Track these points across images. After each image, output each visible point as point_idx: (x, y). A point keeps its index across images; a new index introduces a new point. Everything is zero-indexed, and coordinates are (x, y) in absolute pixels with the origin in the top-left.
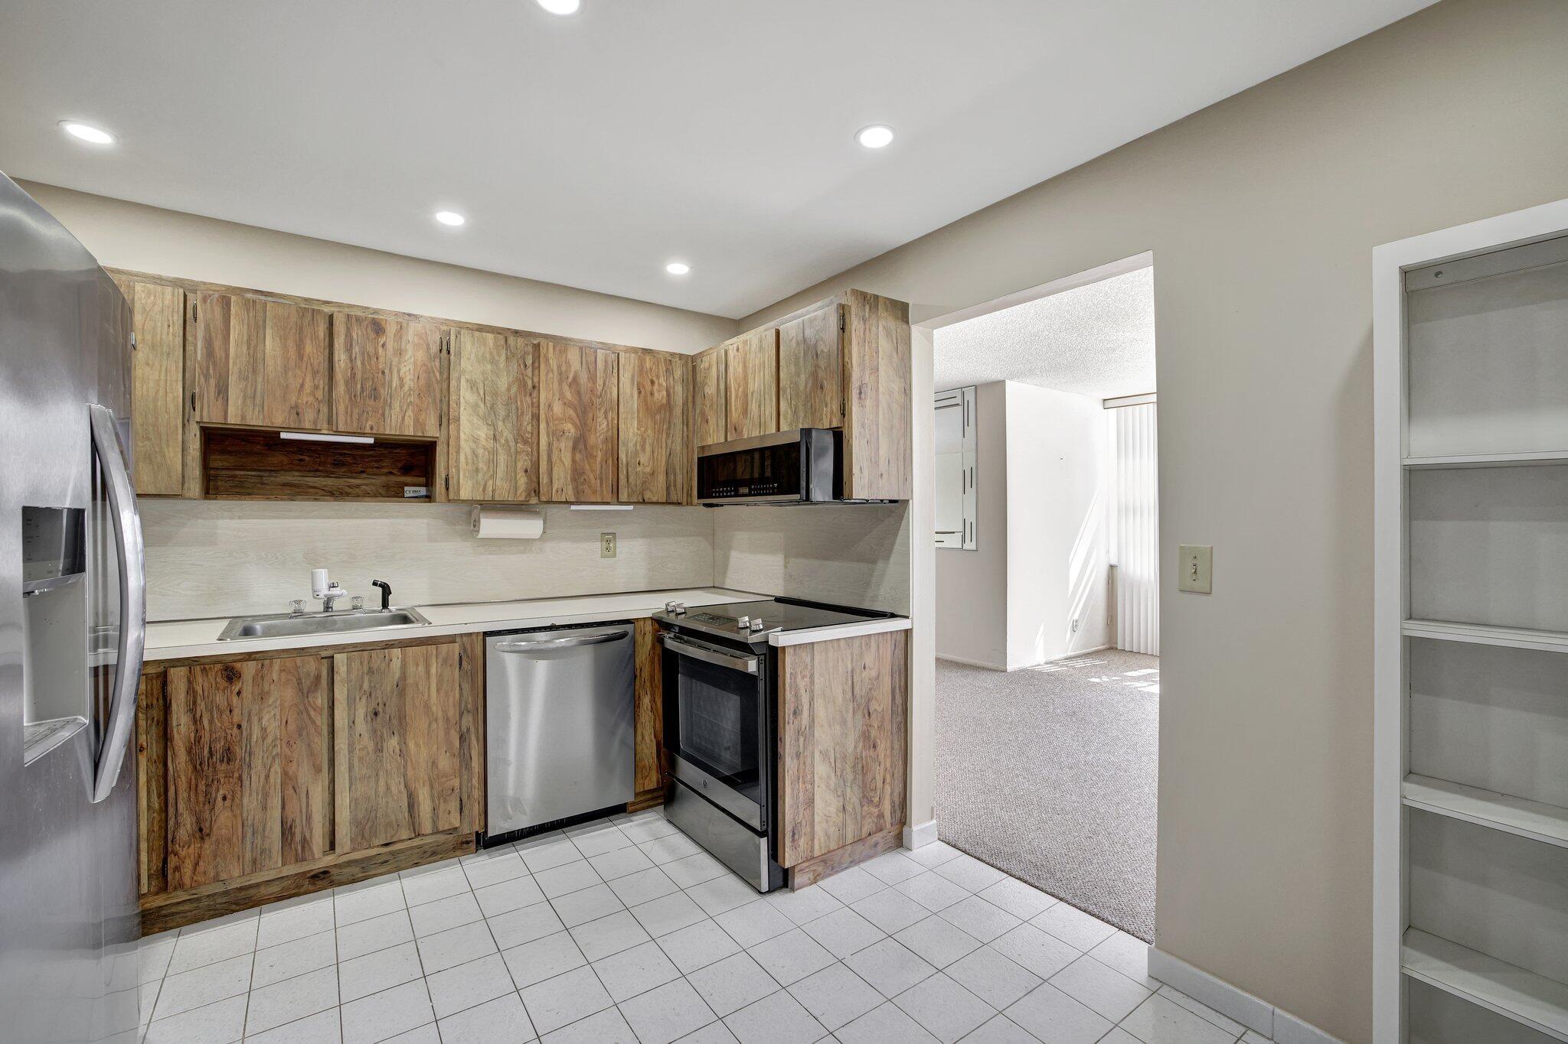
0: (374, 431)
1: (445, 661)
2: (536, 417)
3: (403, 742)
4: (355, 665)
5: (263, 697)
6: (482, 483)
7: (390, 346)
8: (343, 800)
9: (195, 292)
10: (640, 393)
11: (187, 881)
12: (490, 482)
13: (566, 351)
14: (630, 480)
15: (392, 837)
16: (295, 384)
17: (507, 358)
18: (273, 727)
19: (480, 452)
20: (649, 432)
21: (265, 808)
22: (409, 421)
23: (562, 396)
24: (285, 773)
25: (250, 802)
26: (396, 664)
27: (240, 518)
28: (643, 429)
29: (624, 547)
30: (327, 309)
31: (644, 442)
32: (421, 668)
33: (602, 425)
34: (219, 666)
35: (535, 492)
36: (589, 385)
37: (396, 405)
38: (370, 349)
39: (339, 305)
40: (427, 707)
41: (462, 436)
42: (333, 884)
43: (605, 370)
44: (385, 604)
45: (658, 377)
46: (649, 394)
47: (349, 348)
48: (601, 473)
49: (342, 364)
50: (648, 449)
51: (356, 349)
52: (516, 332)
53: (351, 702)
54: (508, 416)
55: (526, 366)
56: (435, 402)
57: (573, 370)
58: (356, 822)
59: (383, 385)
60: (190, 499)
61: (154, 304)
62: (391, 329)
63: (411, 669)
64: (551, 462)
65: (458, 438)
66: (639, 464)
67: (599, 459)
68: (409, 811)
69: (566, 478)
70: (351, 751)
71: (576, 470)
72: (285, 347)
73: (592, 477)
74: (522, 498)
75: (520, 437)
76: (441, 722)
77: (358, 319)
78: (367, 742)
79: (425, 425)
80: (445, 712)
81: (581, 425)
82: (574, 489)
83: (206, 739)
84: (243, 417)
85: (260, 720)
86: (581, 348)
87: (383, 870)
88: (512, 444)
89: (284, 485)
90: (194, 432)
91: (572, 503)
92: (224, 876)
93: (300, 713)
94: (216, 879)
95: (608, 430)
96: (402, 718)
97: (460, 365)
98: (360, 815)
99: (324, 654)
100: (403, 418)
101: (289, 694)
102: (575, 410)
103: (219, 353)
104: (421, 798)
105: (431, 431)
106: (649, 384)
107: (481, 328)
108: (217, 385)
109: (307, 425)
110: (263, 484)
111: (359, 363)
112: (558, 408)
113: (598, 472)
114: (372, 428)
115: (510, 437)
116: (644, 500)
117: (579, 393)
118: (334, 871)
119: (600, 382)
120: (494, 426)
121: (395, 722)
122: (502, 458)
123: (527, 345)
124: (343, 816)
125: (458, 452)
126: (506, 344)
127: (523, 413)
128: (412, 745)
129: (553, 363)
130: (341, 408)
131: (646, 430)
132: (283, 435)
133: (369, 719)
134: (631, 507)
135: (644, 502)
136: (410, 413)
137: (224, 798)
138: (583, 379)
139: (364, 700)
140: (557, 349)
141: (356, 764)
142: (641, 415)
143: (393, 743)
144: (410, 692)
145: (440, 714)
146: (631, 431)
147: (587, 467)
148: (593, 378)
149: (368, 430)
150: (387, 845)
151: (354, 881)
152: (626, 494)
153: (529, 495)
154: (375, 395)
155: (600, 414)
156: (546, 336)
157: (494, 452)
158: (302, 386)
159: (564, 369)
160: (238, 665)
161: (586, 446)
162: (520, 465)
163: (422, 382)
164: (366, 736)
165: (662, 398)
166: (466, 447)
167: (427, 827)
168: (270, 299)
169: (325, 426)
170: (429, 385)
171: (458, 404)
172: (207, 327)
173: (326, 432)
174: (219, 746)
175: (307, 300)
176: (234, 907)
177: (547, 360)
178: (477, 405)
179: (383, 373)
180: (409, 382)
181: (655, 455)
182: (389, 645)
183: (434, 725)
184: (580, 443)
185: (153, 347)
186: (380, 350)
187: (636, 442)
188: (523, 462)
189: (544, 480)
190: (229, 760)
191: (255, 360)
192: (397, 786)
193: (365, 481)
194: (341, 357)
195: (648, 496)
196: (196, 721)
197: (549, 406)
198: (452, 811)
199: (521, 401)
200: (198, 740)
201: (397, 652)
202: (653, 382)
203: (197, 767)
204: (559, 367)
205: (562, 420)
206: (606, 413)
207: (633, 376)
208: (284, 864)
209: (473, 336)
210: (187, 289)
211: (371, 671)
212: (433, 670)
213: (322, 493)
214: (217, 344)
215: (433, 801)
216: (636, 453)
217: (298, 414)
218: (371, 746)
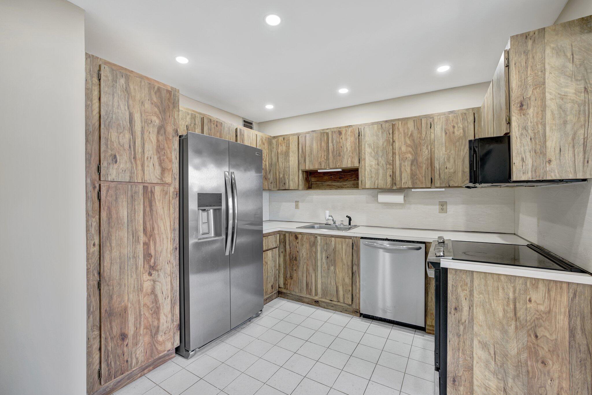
0: (339, 167)
1: (347, 245)
2: (394, 154)
3: (335, 269)
4: (323, 241)
5: (302, 245)
6: (374, 182)
7: (343, 138)
8: (319, 281)
9: (300, 136)
10: (446, 133)
11: (289, 288)
12: (377, 181)
13: (407, 123)
14: (441, 176)
15: (332, 298)
16: (320, 156)
17: (382, 133)
18: (305, 254)
19: (373, 170)
20: (453, 152)
21: (303, 276)
22: (349, 162)
23: (406, 143)
24: (307, 268)
25: (300, 273)
26: (333, 243)
27: (317, 195)
28: (448, 151)
29: (451, 209)
30: (327, 131)
31: (449, 157)
32: (340, 246)
33: (425, 152)
34: (294, 235)
35: (395, 184)
36: (419, 135)
37: (346, 157)
38: (338, 140)
39: (330, 129)
40: (342, 259)
41: (366, 165)
42: (319, 306)
43: (426, 128)
44: (350, 224)
45: (457, 123)
46: (451, 133)
47: (332, 142)
48: (425, 174)
49: (331, 147)
50: (452, 160)
51: (334, 141)
52: (386, 121)
53: (321, 252)
54: (383, 155)
55: (389, 134)
56: (357, 155)
57: (410, 130)
58: (323, 290)
59: (342, 151)
60: (300, 190)
61: (293, 141)
62: (343, 133)
63: (337, 245)
64: (401, 171)
65: (365, 166)
66: (446, 168)
67: (424, 168)
68: (336, 292)
69: (408, 178)
70: (321, 267)
71: (413, 174)
72: (317, 145)
73: (420, 176)
74: (389, 187)
75: (388, 163)
76: (346, 265)
77: (335, 132)
78: (325, 265)
79: (354, 162)
80: (347, 262)
81: (415, 154)
82: (411, 182)
83: (292, 253)
84: (309, 167)
85: (302, 251)
86: (414, 120)
87: (332, 308)
88: (385, 166)
89: (328, 185)
90: (300, 172)
91: (412, 188)
92: (295, 291)
93: (310, 252)
94: (294, 291)
95: (428, 155)
96: (335, 261)
97: (365, 139)
98: (323, 288)
99: (316, 236)
100: (348, 161)
101: (308, 245)
102: (412, 148)
103: (304, 150)
104: (340, 289)
105: (356, 165)
106: (452, 128)
107: (373, 124)
108: (304, 159)
109: (323, 167)
110: (323, 185)
111: (335, 145)
112: (404, 149)
113: (424, 174)
114: (339, 166)
115: (384, 163)
116: (449, 186)
117: (413, 140)
118: (320, 302)
119: (424, 133)
120: (378, 159)
121: (333, 262)
122: (381, 172)
123: (390, 125)
124: (319, 286)
125: (365, 171)
126: (382, 127)
127: (389, 153)
128: (337, 270)
129: (401, 130)
130: (331, 161)
131: (451, 151)
132: (319, 171)
133: (326, 258)
134: (443, 189)
135: (449, 187)
136: (349, 159)
137: (295, 270)
138: (416, 134)
139: (325, 252)
140: (403, 124)
141: (323, 271)
142: (447, 144)
143: (332, 268)
144: (337, 253)
145: (346, 263)
146: (442, 153)
147: (418, 172)
148: (420, 133)
149: (338, 167)
150: (331, 300)
151: (325, 308)
152: (439, 183)
153: (392, 185)
154: (340, 155)
155: (424, 148)
156: (398, 120)
157: (378, 170)
158: (321, 156)
159: (406, 131)
160: (298, 235)
161: (417, 163)
162: (388, 174)
163: (353, 148)
164: (325, 264)
165: (460, 133)
166: (368, 169)
167: (341, 300)
168: (315, 132)
169: (328, 167)
170: (355, 149)
171: (365, 153)
172: (302, 144)
173: (328, 169)
174: (294, 256)
175: (322, 130)
176: (299, 300)
177: (398, 129)
178: (371, 153)
179: (342, 147)
180: (349, 149)
181: (456, 163)
182: (332, 236)
183: (344, 266)
184: (414, 162)
185: (293, 152)
186: (341, 140)
187: (445, 158)
188: (389, 172)
189: (398, 179)
190: (296, 260)
191: (311, 151)
192: (333, 283)
193: (348, 183)
194: (330, 144)
195: (452, 184)
196: (290, 248)
197: (400, 148)
198: (349, 298)
199: (388, 148)
200: (291, 253)
201: (333, 239)
202: (454, 127)
203: (290, 260)
204: (404, 131)
205: (406, 153)
206: (427, 146)
207: (442, 126)
208: (306, 294)
209: (369, 127)
210: (298, 136)
211: (326, 244)
212: (344, 247)
213: (336, 187)
214: (304, 148)
215: (343, 292)
216: (445, 163)
217: (321, 164)
218: (326, 267)
